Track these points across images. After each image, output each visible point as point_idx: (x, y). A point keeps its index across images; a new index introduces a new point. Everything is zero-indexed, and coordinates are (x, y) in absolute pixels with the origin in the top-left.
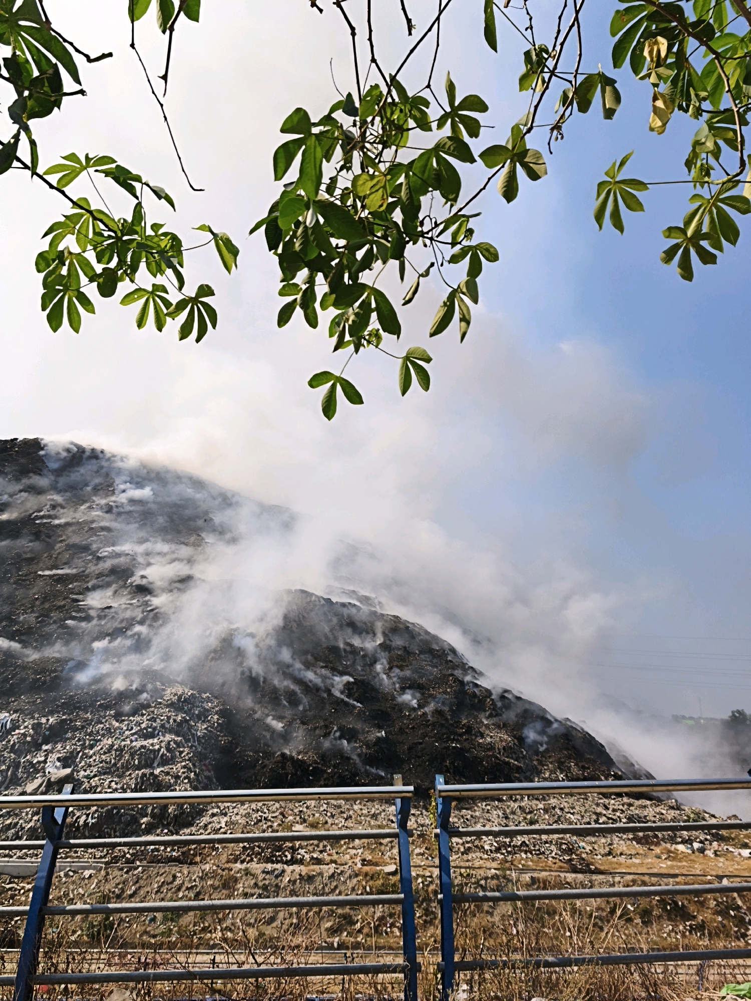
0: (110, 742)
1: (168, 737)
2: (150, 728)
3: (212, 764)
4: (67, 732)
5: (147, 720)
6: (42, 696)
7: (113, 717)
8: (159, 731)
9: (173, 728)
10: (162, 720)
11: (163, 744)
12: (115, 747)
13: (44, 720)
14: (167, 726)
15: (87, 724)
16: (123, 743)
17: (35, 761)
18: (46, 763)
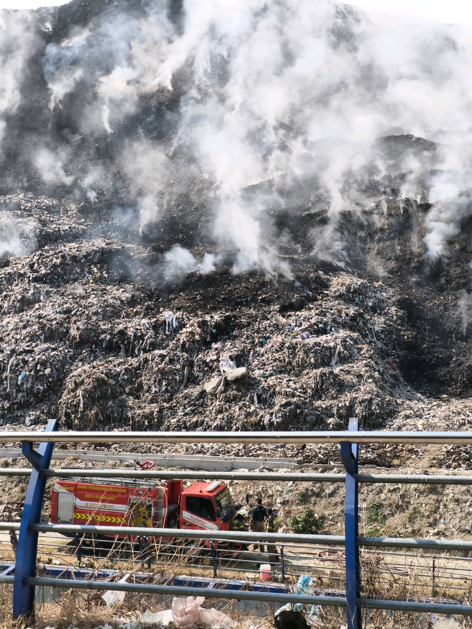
0: (280, 339)
1: (343, 333)
2: (321, 323)
3: (396, 362)
4: (233, 331)
5: (316, 314)
6: (201, 292)
7: (279, 312)
8: (332, 327)
9: (346, 323)
10: (332, 314)
11: (338, 341)
12: (287, 345)
13: (208, 318)
14: (340, 320)
15: (253, 321)
16: (294, 341)
17: (207, 361)
18: (219, 362)
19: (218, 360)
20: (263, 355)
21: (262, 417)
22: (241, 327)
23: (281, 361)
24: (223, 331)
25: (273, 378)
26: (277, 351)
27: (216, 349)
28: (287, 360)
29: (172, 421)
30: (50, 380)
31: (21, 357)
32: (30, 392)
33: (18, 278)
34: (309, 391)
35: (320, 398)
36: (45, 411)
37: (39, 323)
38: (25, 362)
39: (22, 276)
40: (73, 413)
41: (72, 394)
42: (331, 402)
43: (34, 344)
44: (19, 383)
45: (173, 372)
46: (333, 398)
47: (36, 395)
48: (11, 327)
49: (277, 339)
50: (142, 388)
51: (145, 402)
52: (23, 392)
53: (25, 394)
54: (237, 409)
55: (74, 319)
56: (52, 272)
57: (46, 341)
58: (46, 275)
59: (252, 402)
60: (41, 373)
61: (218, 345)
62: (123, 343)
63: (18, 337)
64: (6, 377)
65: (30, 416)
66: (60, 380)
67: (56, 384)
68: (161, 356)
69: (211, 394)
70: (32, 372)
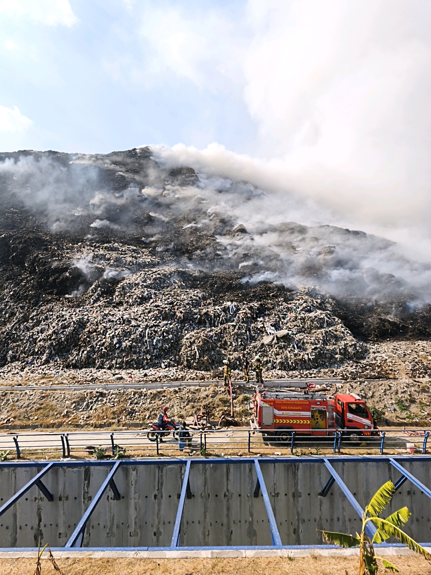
2: (308, 306)
4: (266, 311)
7: (284, 301)
8: (313, 308)
13: (251, 305)
15: (274, 306)
17: (259, 327)
18: (265, 328)
19: (264, 327)
20: (286, 324)
21: (303, 356)
22: (269, 309)
23: (298, 326)
24: (262, 312)
25: (298, 335)
26: (294, 321)
27: (261, 321)
28: (301, 326)
29: (252, 361)
30: (172, 341)
31: (152, 329)
32: (161, 349)
33: (135, 286)
34: (321, 341)
35: (327, 345)
36: (173, 359)
37: (158, 309)
38: (156, 332)
39: (137, 285)
40: (192, 360)
41: (190, 349)
42: (334, 346)
43: (158, 322)
44: (154, 344)
45: (242, 334)
46: (334, 344)
47: (164, 351)
48: (140, 313)
49: (291, 315)
50: (227, 344)
51: (230, 351)
52: (157, 349)
53: (158, 350)
54: (288, 352)
55: (176, 307)
56: (154, 283)
57: (163, 320)
58: (151, 284)
59: (294, 348)
60: (167, 338)
61: (261, 319)
62: (208, 319)
63: (147, 318)
64: (146, 341)
65: (164, 363)
66: (176, 341)
67: (175, 344)
68: (233, 326)
69: (268, 345)
70: (161, 337)
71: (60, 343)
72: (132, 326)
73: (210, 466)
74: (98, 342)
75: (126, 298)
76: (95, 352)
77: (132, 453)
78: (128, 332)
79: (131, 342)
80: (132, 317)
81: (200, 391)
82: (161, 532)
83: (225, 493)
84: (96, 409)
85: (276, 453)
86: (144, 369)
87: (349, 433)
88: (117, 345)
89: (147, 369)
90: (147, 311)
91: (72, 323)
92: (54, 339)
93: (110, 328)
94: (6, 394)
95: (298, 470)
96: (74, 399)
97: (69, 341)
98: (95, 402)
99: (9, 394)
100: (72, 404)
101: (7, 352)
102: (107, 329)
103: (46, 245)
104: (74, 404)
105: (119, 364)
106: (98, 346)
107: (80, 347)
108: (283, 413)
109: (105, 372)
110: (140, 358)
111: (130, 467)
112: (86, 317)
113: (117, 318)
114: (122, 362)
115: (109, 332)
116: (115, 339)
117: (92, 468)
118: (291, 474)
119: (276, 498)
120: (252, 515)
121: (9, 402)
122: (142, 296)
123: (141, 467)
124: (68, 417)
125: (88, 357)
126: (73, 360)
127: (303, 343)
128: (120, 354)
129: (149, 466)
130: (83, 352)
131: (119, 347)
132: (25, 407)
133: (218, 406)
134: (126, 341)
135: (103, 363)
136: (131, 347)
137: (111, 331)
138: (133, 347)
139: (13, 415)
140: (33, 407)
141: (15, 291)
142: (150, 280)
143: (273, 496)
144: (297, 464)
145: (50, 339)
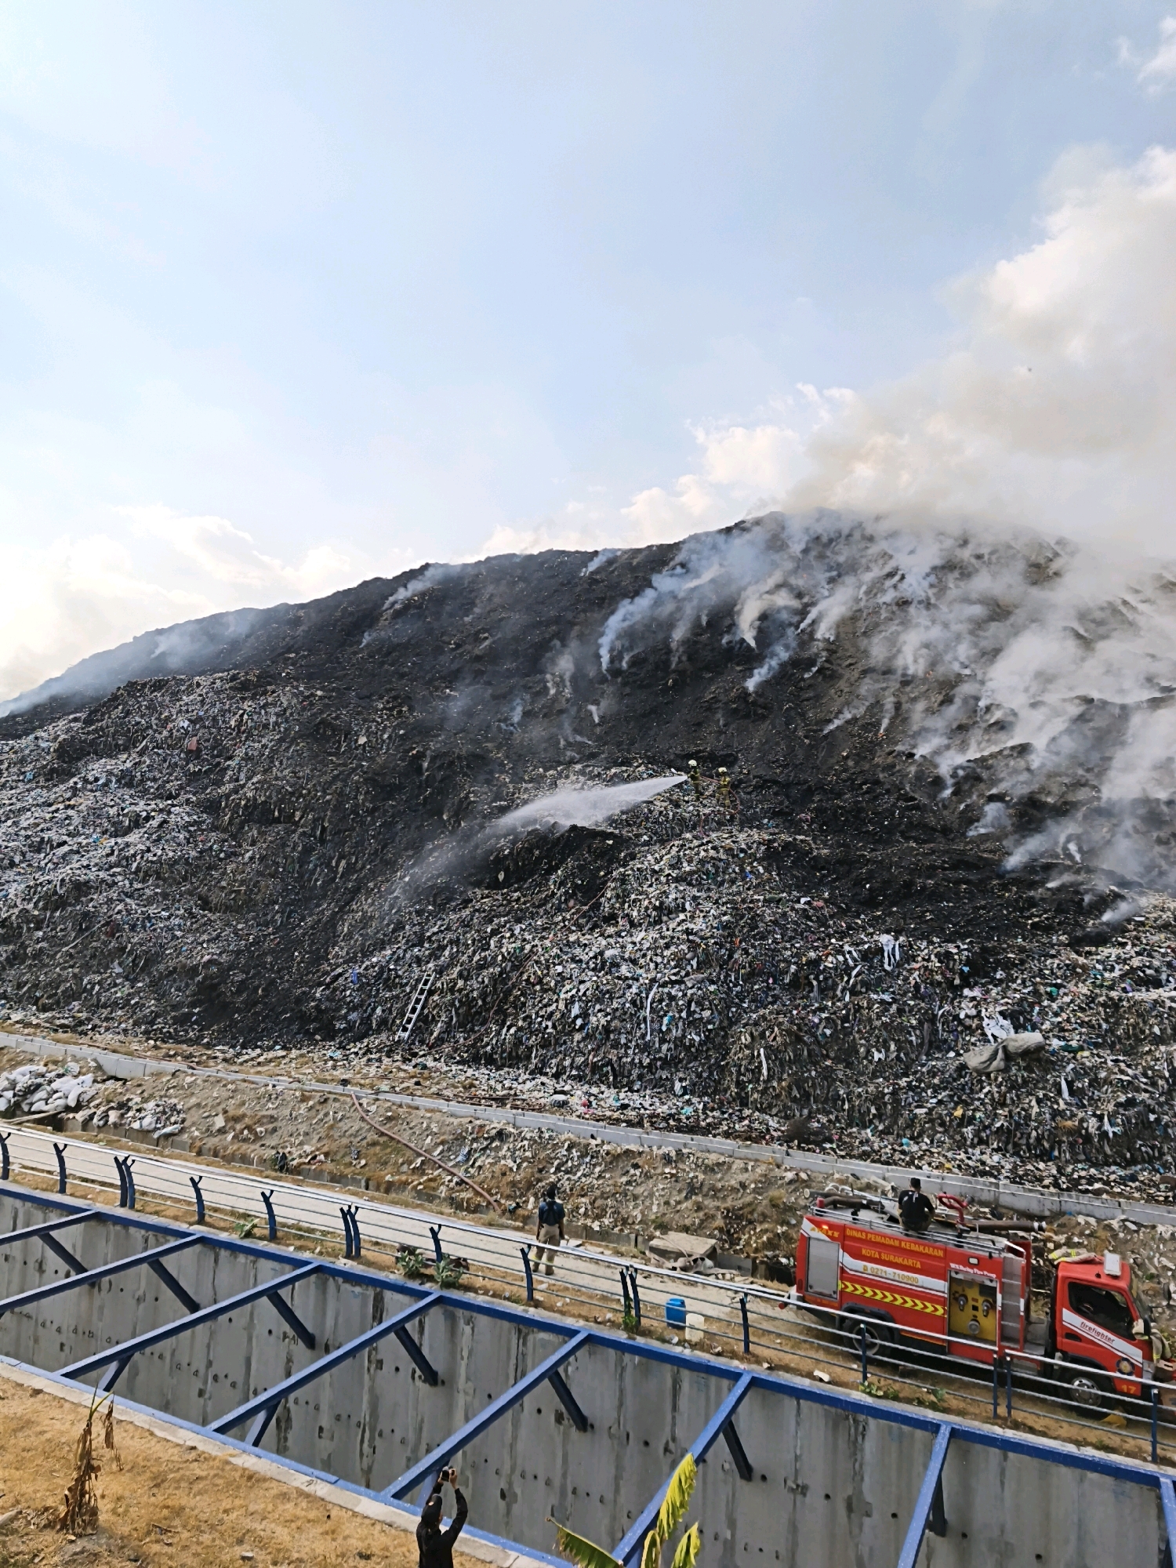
0: (1083, 989)
2: (1149, 967)
4: (995, 971)
5: (1138, 954)
6: (930, 908)
7: (1067, 945)
8: (1168, 975)
10: (1164, 955)
12: (1101, 999)
13: (951, 948)
15: (1028, 956)
16: (1112, 994)
17: (962, 1016)
18: (982, 1019)
19: (978, 1015)
20: (1056, 1015)
21: (1082, 1120)
22: (1008, 965)
23: (1093, 1027)
24: (979, 970)
25: (1086, 1053)
26: (1083, 1009)
27: (973, 999)
28: (1104, 1026)
29: (918, 1111)
30: (710, 1027)
31: (666, 990)
32: (679, 1042)
33: (652, 877)
34: (1161, 1082)
36: (705, 1075)
37: (689, 941)
38: (672, 998)
39: (656, 873)
40: (750, 1082)
41: (747, 1052)
43: (683, 973)
44: (664, 1028)
45: (906, 1030)
47: (687, 1049)
48: (646, 945)
49: (1078, 989)
50: (857, 1052)
51: (863, 1074)
52: (669, 1042)
53: (672, 1046)
54: (1034, 1103)
55: (740, 938)
56: (699, 870)
57: (699, 969)
58: (691, 873)
59: (1059, 1092)
60: (697, 1016)
61: (976, 992)
62: (816, 978)
63: (659, 959)
64: (645, 1018)
65: (681, 1080)
66: (722, 1029)
67: (717, 1035)
68: (882, 1002)
69: (980, 1073)
70: (684, 1014)
71: (469, 1002)
72: (619, 978)
73: (632, 1361)
74: (541, 1008)
75: (626, 905)
76: (531, 1033)
77: (479, 1282)
78: (608, 991)
79: (609, 1018)
80: (627, 956)
81: (730, 1167)
82: (515, 1495)
83: (667, 1443)
84: (480, 1167)
85: (817, 1373)
86: (631, 1090)
87: (1068, 1375)
88: (579, 1022)
89: (638, 1091)
90: (662, 942)
91: (500, 958)
92: (460, 990)
93: (571, 978)
94: (326, 1100)
95: (864, 1436)
96: (444, 1134)
97: (489, 999)
98: (484, 1149)
99: (330, 1102)
100: (437, 1145)
101: (374, 1010)
102: (564, 979)
103: (491, 772)
104: (440, 1148)
105: (578, 1068)
106: (539, 1019)
107: (506, 1016)
108: (865, 1268)
109: (543, 1084)
110: (624, 1060)
111: (460, 1313)
112: (528, 947)
113: (591, 954)
114: (586, 1063)
115: (568, 987)
116: (577, 1005)
117: (388, 1295)
118: (842, 1444)
119: (799, 1497)
120: (732, 1524)
121: (326, 1119)
122: (662, 903)
123: (483, 1320)
124: (423, 1173)
125: (518, 1042)
126: (487, 1044)
127: (1095, 1083)
128: (582, 1045)
129: (499, 1322)
130: (509, 1028)
131: (582, 1027)
132: (351, 1135)
133: (764, 1217)
134: (599, 1015)
135: (544, 1063)
136: (607, 1030)
137: (571, 986)
138: (613, 1031)
139: (325, 1149)
140: (365, 1138)
141: (412, 876)
142: (690, 862)
143: (792, 1490)
144: (861, 1417)
145: (452, 990)
